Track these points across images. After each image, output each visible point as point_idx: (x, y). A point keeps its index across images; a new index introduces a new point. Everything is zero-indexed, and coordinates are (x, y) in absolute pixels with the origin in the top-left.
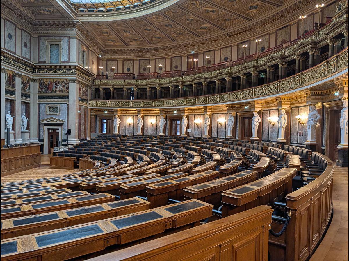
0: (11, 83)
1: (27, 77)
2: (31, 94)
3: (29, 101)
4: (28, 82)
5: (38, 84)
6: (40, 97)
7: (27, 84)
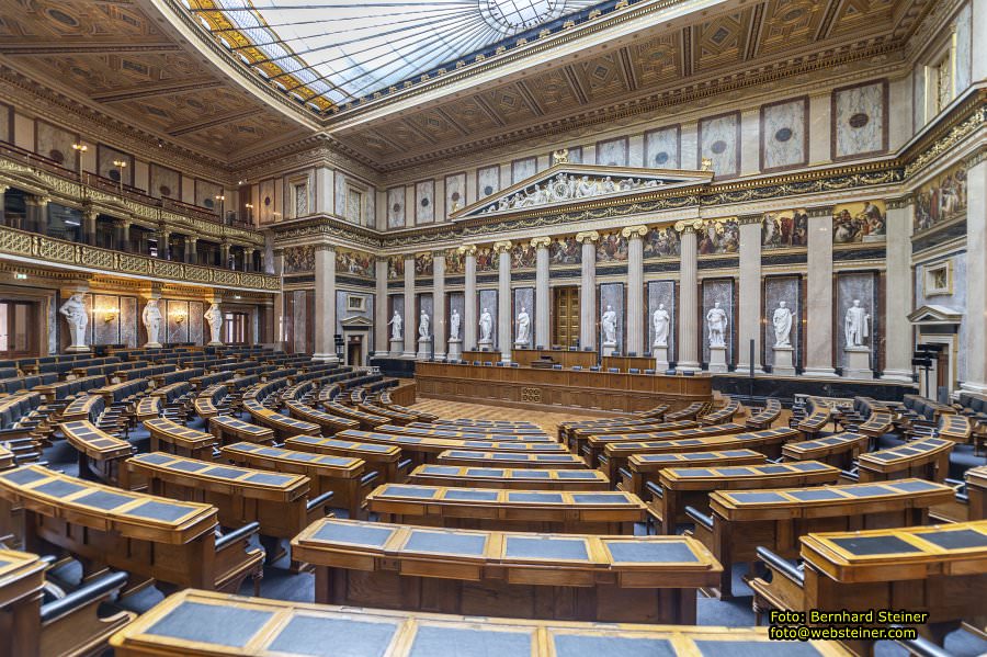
0: (790, 237)
1: (867, 203)
2: (888, 245)
3: (883, 264)
4: (875, 214)
5: (911, 208)
6: (918, 245)
7: (870, 221)
